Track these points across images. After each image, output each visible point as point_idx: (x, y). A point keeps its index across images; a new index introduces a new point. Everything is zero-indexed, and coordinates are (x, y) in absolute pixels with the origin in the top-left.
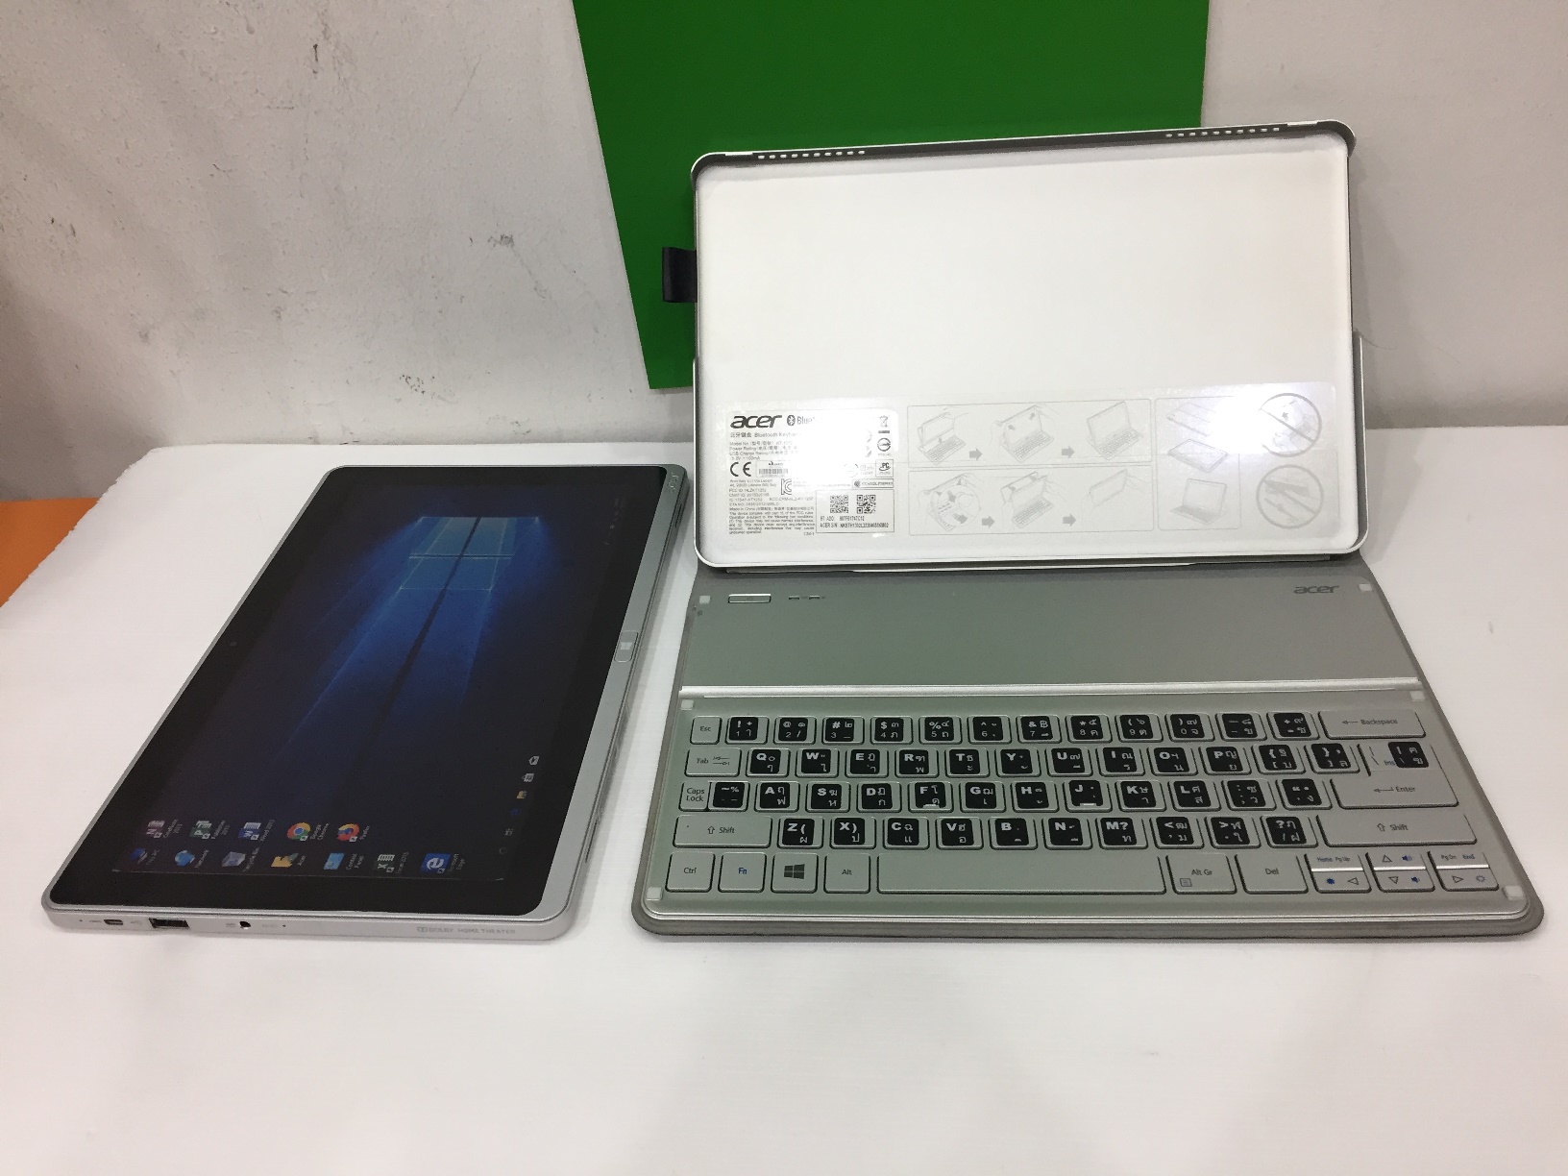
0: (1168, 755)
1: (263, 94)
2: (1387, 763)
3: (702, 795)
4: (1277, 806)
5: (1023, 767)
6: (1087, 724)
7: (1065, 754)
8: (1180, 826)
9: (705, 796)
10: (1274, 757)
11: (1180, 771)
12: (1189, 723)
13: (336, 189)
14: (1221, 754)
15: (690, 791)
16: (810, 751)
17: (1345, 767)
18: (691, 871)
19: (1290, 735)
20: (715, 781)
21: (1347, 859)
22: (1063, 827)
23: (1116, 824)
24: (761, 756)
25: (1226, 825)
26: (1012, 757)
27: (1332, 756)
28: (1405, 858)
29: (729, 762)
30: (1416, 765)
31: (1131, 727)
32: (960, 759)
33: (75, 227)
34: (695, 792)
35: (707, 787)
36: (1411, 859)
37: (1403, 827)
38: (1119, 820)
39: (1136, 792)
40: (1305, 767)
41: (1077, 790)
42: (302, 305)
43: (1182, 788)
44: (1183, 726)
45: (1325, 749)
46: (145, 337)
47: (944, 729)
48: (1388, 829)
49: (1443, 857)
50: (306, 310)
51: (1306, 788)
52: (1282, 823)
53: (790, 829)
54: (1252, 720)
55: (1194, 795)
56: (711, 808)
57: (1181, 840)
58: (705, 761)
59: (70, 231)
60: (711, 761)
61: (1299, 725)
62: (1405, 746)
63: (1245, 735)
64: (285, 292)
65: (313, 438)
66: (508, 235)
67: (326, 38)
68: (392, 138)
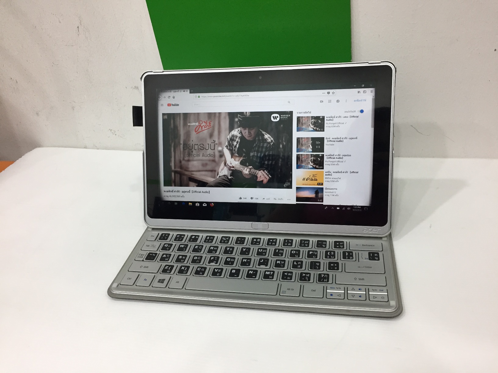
0: (295, 252)
1: (64, 41)
2: (366, 259)
3: (143, 256)
4: (324, 270)
5: (247, 253)
6: (273, 241)
7: (262, 250)
8: (289, 274)
9: (144, 257)
10: (329, 254)
11: (297, 257)
12: (306, 242)
13: (87, 71)
14: (312, 252)
15: (140, 255)
16: (182, 245)
17: (351, 259)
18: (130, 279)
19: (338, 248)
20: (148, 252)
21: (340, 288)
22: (252, 273)
23: (269, 272)
24: (166, 245)
25: (304, 275)
26: (244, 250)
27: (348, 255)
28: (360, 289)
29: (155, 247)
30: (376, 260)
31: (286, 243)
32: (228, 250)
33: (17, 81)
34: (142, 255)
35: (145, 254)
36: (361, 290)
37: (363, 279)
38: (270, 271)
39: (280, 263)
40: (339, 258)
41: (261, 261)
42: (80, 106)
43: (295, 262)
44: (303, 243)
45: (347, 253)
46: (37, 114)
47: (226, 240)
48: (358, 279)
49: (372, 290)
50: (81, 108)
51: (336, 265)
52: (323, 275)
53: (166, 268)
54: (326, 243)
55: (298, 265)
56: (144, 260)
57: (288, 279)
58: (148, 246)
59: (16, 82)
60: (150, 246)
61: (341, 245)
62: (373, 253)
63: (323, 247)
64: (75, 102)
65: (86, 148)
66: (137, 86)
67: (81, 24)
68: (101, 56)
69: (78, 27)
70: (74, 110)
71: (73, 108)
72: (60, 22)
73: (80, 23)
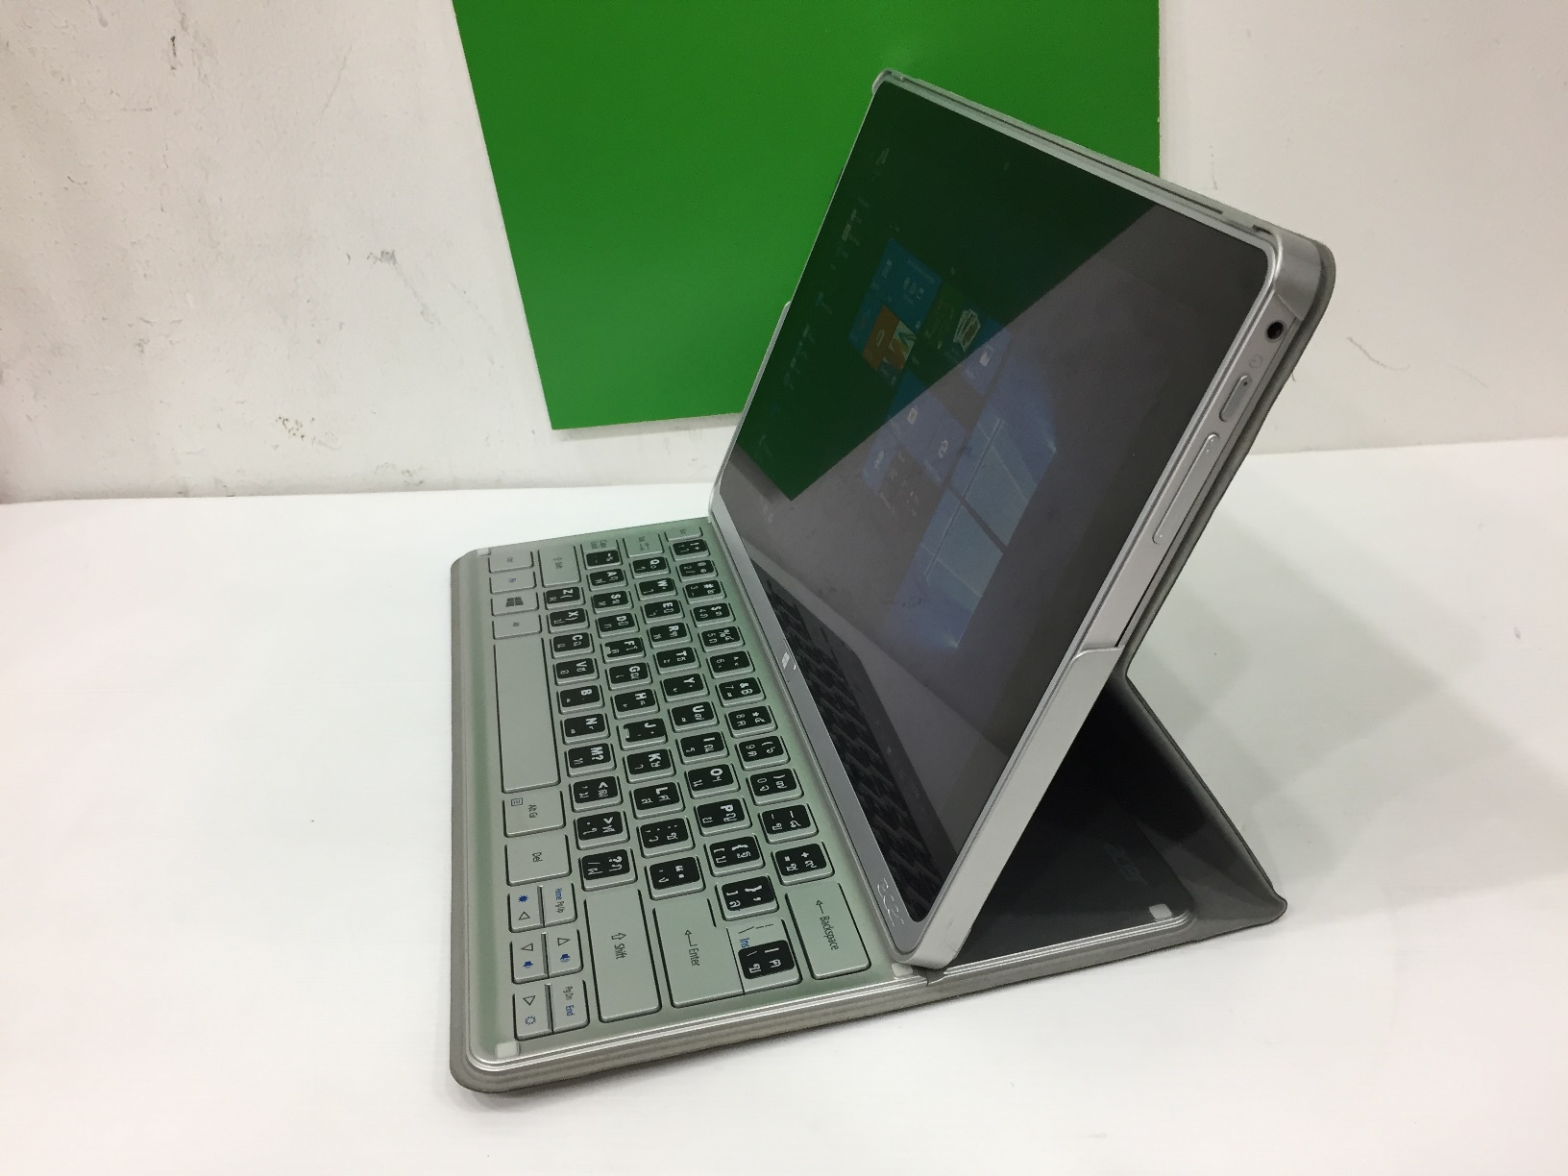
1: (118, 95)
13: (199, 201)
42: (167, 336)
50: (171, 342)
64: (147, 322)
65: (184, 493)
66: (389, 250)
67: (184, 29)
68: (258, 142)
69: (173, 39)
70: (142, 351)
71: (141, 345)
72: (104, 24)
73: (182, 22)
